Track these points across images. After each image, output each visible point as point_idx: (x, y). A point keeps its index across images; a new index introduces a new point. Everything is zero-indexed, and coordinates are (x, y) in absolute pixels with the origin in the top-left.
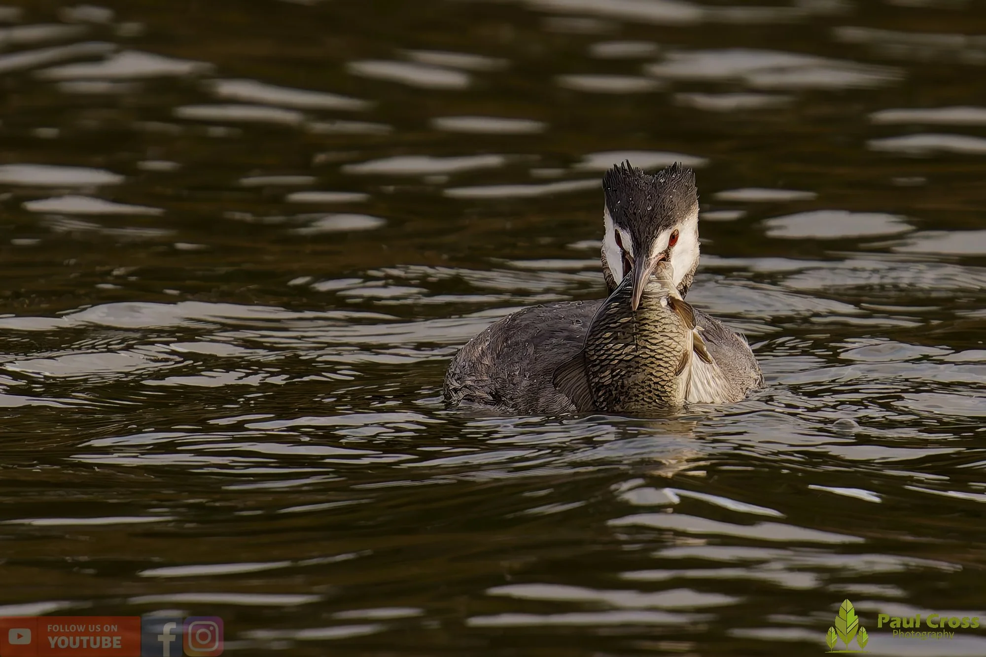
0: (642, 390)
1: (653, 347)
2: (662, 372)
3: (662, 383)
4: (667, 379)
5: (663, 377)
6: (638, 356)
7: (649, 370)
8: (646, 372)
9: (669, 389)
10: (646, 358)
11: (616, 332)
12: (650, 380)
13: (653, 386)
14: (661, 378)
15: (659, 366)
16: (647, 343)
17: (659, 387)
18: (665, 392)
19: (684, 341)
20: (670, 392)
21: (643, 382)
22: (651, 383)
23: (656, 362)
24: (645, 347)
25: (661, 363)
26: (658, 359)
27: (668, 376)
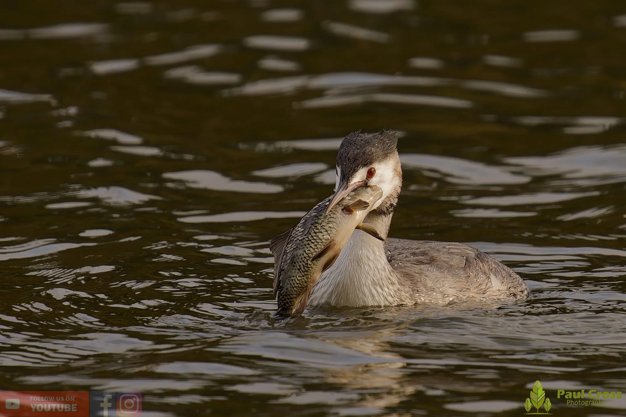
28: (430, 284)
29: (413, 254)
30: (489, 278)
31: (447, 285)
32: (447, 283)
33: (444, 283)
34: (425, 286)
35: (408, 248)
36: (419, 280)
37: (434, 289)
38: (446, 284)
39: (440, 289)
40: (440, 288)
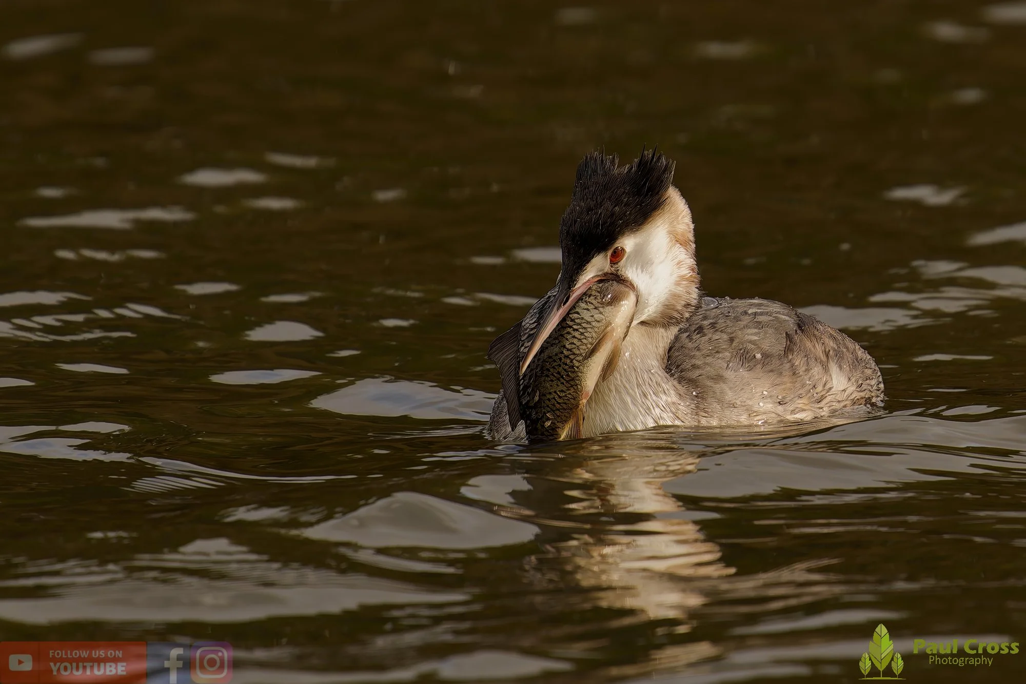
2: (575, 344)
4: (577, 352)
5: (574, 350)
9: (577, 364)
14: (571, 351)
17: (568, 361)
20: (578, 367)
23: (572, 332)
26: (575, 330)
27: (579, 350)
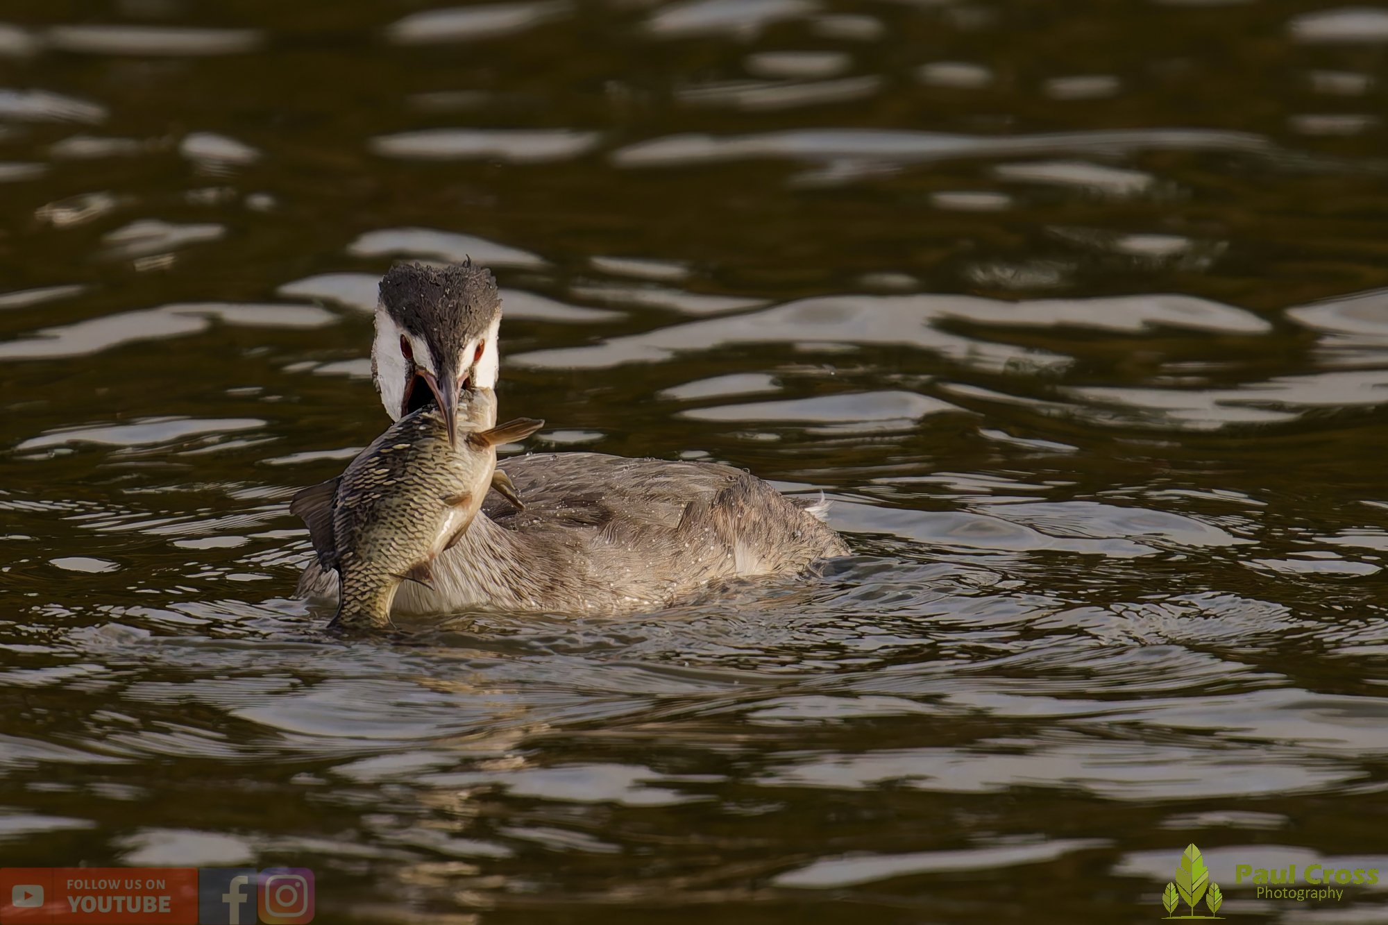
0: (392, 513)
1: (424, 476)
3: (422, 511)
6: (402, 482)
7: (411, 496)
8: (405, 497)
10: (412, 485)
11: (385, 458)
12: (409, 505)
13: (409, 511)
15: (426, 494)
16: (418, 471)
18: (423, 520)
19: (468, 482)
21: (398, 506)
22: (408, 508)
24: (414, 474)
25: (428, 492)
28: (592, 571)
29: (563, 500)
30: (730, 550)
31: (629, 575)
32: (629, 572)
33: (622, 571)
34: (582, 576)
35: (556, 488)
36: (570, 562)
37: (598, 583)
38: (626, 573)
39: (612, 585)
40: (612, 582)
